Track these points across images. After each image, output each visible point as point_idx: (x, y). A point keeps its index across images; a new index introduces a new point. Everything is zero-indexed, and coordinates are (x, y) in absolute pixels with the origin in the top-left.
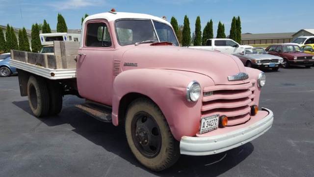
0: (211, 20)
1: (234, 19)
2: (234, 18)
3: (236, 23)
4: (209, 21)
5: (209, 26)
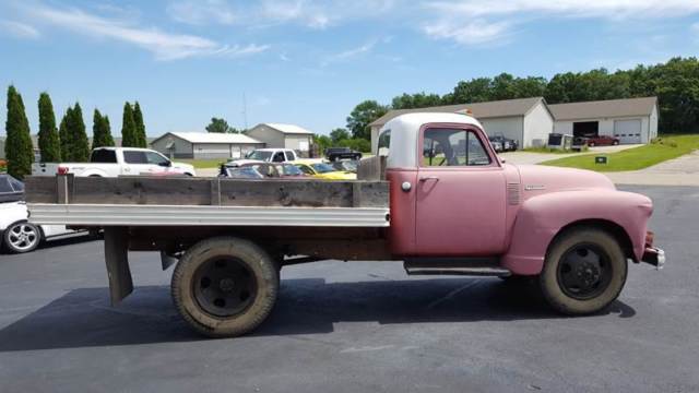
0: (77, 105)
1: (127, 107)
2: (128, 104)
3: (133, 117)
4: (73, 108)
5: (74, 116)
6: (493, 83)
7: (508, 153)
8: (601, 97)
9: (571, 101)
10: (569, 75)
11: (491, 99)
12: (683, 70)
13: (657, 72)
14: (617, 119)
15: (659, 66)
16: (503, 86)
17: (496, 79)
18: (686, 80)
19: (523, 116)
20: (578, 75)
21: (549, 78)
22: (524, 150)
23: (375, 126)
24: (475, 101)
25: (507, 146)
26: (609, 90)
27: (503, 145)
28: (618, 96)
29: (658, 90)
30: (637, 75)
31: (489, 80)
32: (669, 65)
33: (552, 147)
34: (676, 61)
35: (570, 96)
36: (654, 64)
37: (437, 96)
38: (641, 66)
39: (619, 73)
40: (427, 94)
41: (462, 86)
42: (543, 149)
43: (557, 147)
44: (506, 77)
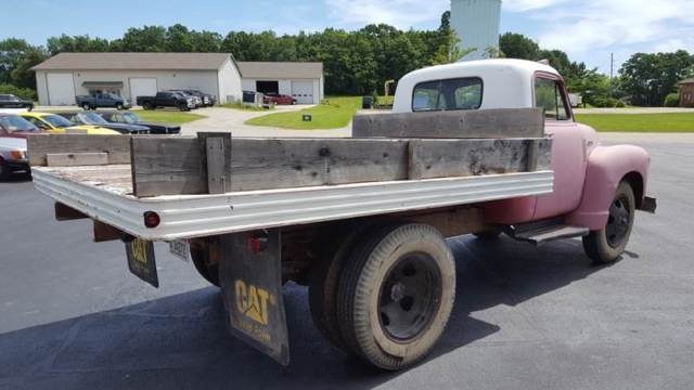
6: (168, 34)
7: (208, 109)
8: (273, 59)
9: (247, 60)
10: (242, 33)
11: (167, 51)
12: (336, 40)
13: (316, 40)
14: (293, 80)
15: (317, 35)
16: (178, 38)
17: (170, 29)
18: (339, 49)
19: (217, 71)
20: (251, 34)
21: (224, 35)
22: (221, 106)
23: (41, 70)
24: (150, 51)
25: (207, 101)
26: (280, 52)
27: (203, 99)
28: (287, 59)
29: (319, 56)
30: (301, 39)
31: (164, 30)
32: (324, 34)
33: (246, 104)
34: (329, 31)
35: (245, 54)
36: (313, 33)
37: (106, 41)
38: (303, 33)
39: (286, 37)
40: (93, 38)
41: (133, 33)
42: (238, 106)
43: (251, 104)
44: (180, 28)
